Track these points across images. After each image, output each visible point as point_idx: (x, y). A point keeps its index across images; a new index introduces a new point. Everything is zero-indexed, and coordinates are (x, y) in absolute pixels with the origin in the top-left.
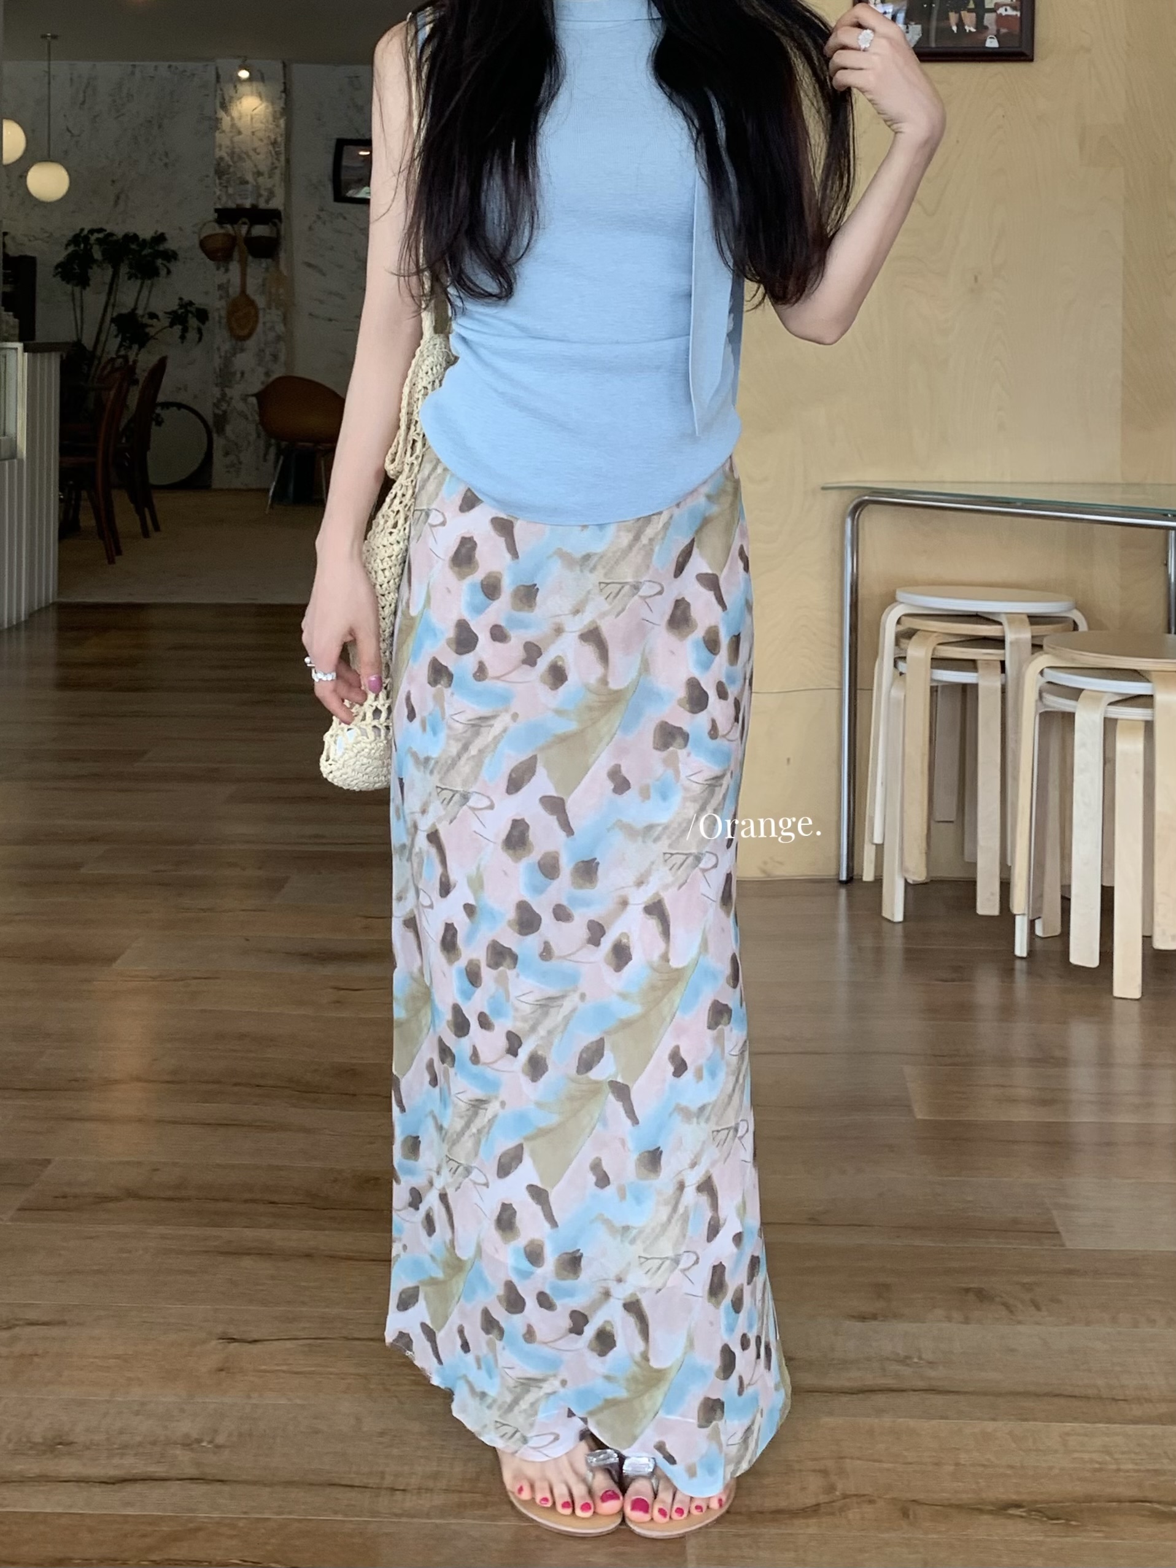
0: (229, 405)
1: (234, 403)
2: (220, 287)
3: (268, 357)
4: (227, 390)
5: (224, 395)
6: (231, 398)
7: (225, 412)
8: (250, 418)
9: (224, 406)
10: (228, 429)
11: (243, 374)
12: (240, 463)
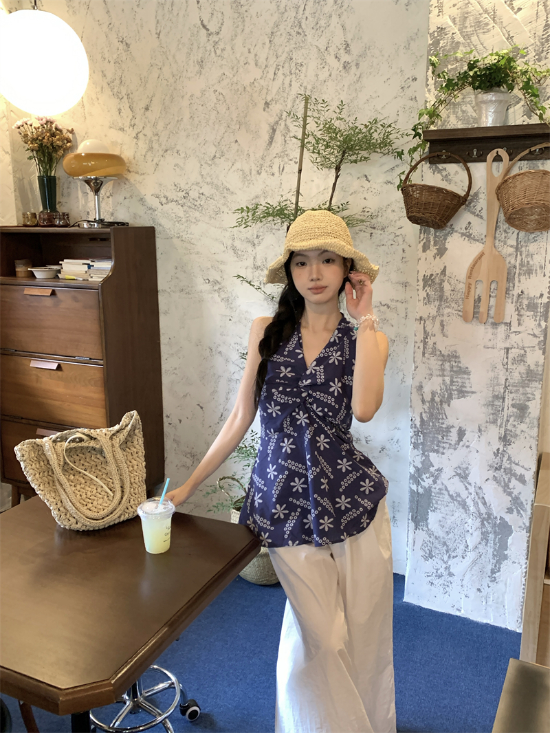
0: (435, 482)
1: (444, 477)
2: (428, 281)
3: (508, 410)
4: (433, 456)
5: (427, 464)
6: (440, 470)
7: (428, 491)
8: (472, 509)
9: (427, 482)
10: (433, 518)
11: (461, 433)
12: (451, 574)
